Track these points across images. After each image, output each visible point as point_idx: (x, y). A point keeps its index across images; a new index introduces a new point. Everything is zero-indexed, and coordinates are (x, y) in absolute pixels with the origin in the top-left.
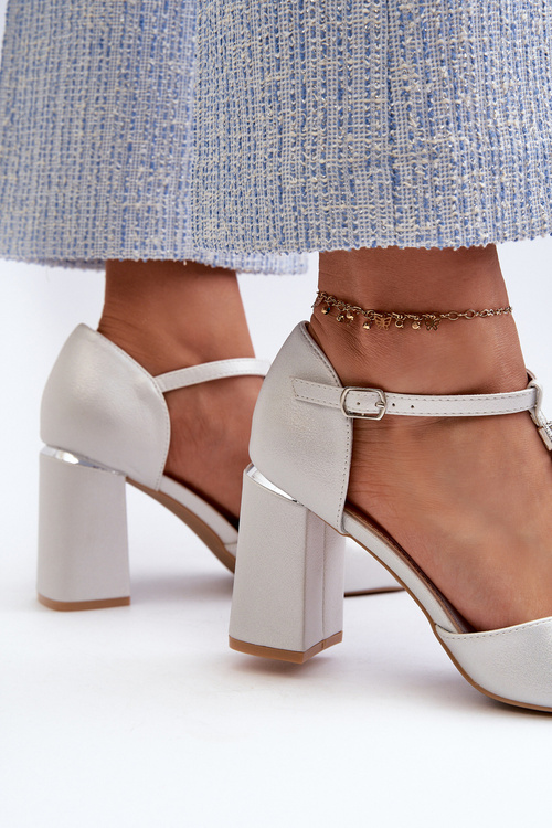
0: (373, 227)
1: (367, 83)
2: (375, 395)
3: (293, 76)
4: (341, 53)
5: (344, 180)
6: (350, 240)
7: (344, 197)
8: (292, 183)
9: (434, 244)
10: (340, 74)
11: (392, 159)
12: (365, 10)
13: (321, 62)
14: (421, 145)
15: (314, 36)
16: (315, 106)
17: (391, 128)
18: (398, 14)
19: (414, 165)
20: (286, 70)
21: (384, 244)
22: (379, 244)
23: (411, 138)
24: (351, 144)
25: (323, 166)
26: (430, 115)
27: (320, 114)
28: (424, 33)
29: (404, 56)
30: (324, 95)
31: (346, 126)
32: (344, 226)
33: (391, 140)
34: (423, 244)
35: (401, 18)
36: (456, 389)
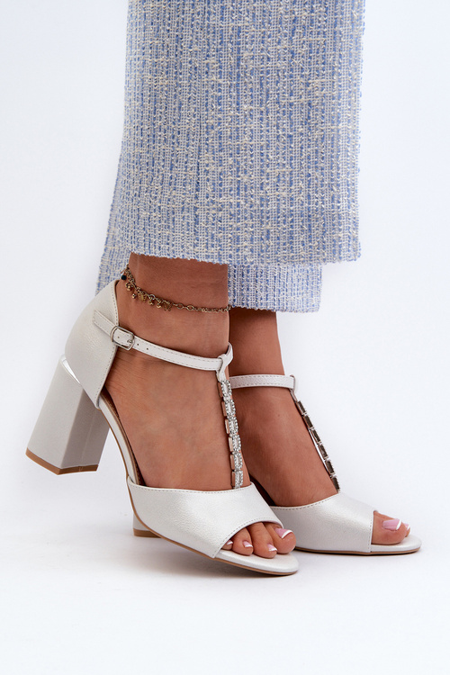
0: (183, 247)
1: (186, 163)
2: (129, 335)
3: (148, 152)
4: (173, 143)
5: (170, 216)
6: (171, 252)
7: (169, 227)
8: (144, 214)
9: (216, 261)
10: (172, 155)
11: (196, 209)
12: (187, 121)
13: (163, 147)
14: (213, 202)
15: (160, 131)
16: (158, 172)
17: (197, 190)
18: (205, 125)
19: (208, 213)
20: (145, 148)
21: (189, 257)
22: (185, 257)
23: (207, 197)
24: (174, 197)
25: (160, 207)
26: (221, 185)
27: (160, 177)
28: (220, 137)
29: (207, 150)
30: (163, 166)
31: (173, 186)
32: (168, 244)
33: (196, 197)
34: (210, 260)
35: (207, 128)
36: (173, 346)
